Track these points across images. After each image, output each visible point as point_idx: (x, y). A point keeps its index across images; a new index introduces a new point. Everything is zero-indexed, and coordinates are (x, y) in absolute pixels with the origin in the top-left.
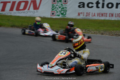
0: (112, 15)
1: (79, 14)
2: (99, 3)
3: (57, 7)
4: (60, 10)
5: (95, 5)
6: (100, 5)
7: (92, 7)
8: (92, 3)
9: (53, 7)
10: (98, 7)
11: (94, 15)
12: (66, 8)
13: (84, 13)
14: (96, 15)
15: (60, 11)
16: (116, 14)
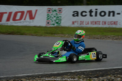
0: (105, 23)
1: (73, 23)
2: (92, 12)
3: (52, 16)
4: (55, 20)
5: (88, 14)
6: (93, 14)
7: (86, 15)
8: (86, 12)
9: (48, 17)
10: (91, 16)
11: (88, 24)
12: (61, 17)
13: (78, 21)
14: (90, 23)
16: (108, 22)
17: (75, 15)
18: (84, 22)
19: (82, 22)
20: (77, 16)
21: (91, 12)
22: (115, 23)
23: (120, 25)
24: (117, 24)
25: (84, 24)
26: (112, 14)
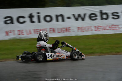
0: (54, 31)
1: (7, 33)
2: (33, 16)
5: (28, 19)
6: (35, 19)
7: (24, 22)
8: (23, 17)
10: (32, 22)
11: (30, 33)
16: (58, 29)
17: (9, 22)
18: (23, 31)
19: (20, 32)
20: (12, 23)
21: (31, 16)
22: (67, 30)
23: (74, 32)
24: (71, 31)
25: (24, 33)
26: (60, 18)
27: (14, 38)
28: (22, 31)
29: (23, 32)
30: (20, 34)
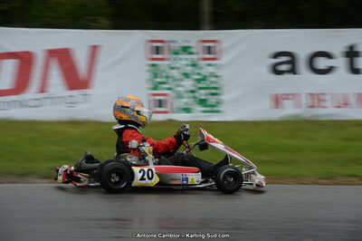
1: (277, 101)
2: (357, 54)
3: (175, 73)
4: (193, 88)
5: (340, 63)
9: (156, 76)
10: (354, 70)
11: (346, 104)
12: (216, 76)
13: (297, 94)
14: (352, 100)
15: (193, 92)
17: (284, 67)
18: (327, 97)
19: (317, 99)
20: (293, 71)
27: (296, 116)
28: (322, 97)
29: (324, 101)
30: (316, 104)
